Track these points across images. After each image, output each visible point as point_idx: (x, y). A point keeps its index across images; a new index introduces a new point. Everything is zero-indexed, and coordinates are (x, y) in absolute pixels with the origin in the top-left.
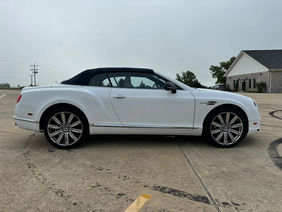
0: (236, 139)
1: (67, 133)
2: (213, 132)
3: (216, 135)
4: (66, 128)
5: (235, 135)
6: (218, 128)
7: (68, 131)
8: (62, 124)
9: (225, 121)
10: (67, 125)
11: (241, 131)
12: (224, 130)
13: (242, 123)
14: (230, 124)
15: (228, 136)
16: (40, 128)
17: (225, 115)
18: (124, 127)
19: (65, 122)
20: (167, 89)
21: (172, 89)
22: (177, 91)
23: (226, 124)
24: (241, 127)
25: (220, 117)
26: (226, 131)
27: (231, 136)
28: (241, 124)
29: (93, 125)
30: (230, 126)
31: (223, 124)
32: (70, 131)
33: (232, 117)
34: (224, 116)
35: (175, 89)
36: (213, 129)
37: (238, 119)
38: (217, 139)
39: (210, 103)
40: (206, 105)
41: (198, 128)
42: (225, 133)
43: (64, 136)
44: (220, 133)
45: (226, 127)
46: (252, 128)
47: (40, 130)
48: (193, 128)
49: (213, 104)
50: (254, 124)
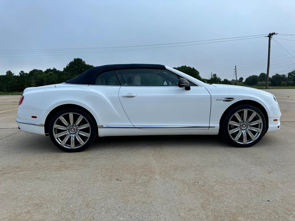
0: (256, 137)
1: (74, 135)
2: (231, 132)
3: (234, 135)
4: (73, 130)
5: (254, 133)
6: (236, 127)
7: (75, 133)
8: (69, 125)
9: (242, 119)
10: (74, 127)
11: (260, 128)
12: (242, 129)
13: (261, 119)
14: (248, 121)
15: (247, 134)
16: (46, 132)
17: (243, 112)
18: (135, 128)
19: (73, 124)
20: (180, 86)
21: (185, 86)
22: (191, 87)
23: (244, 122)
24: (261, 123)
25: (237, 115)
26: (245, 129)
27: (250, 134)
28: (260, 121)
29: (102, 127)
30: (248, 123)
31: (241, 122)
32: (77, 133)
33: (250, 114)
34: (241, 114)
35: (189, 85)
36: (230, 129)
37: (257, 115)
38: (236, 139)
39: (226, 99)
40: (222, 101)
41: (214, 127)
42: (244, 132)
43: (70, 138)
44: (238, 132)
45: (244, 126)
46: (272, 125)
47: (45, 133)
48: (209, 127)
49: (230, 101)
50: (274, 120)
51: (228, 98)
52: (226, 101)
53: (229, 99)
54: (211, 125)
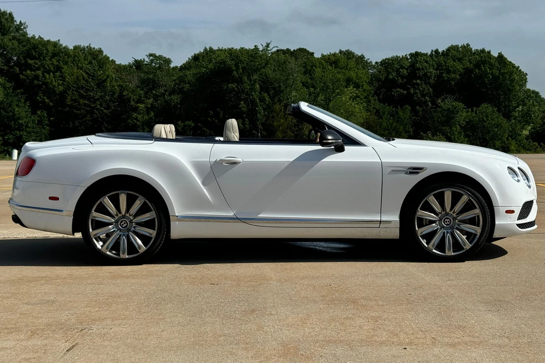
1: (125, 234)
2: (421, 231)
4: (125, 223)
8: (119, 214)
9: (443, 207)
10: (127, 218)
12: (444, 227)
13: (478, 208)
14: (454, 212)
17: (442, 194)
18: (240, 222)
19: (125, 212)
20: (323, 145)
21: (334, 144)
22: (346, 148)
23: (447, 213)
24: (478, 216)
25: (431, 199)
26: (450, 227)
28: (477, 212)
30: (455, 216)
31: (440, 213)
32: (132, 230)
35: (341, 143)
36: (420, 226)
37: (469, 201)
38: (432, 246)
39: (411, 170)
40: (403, 174)
41: (389, 222)
42: (448, 232)
43: (118, 239)
44: (436, 231)
45: (447, 220)
46: (502, 222)
48: (380, 222)
49: (418, 173)
50: (507, 212)
51: (414, 168)
52: (411, 173)
53: (415, 170)
54: (384, 219)
